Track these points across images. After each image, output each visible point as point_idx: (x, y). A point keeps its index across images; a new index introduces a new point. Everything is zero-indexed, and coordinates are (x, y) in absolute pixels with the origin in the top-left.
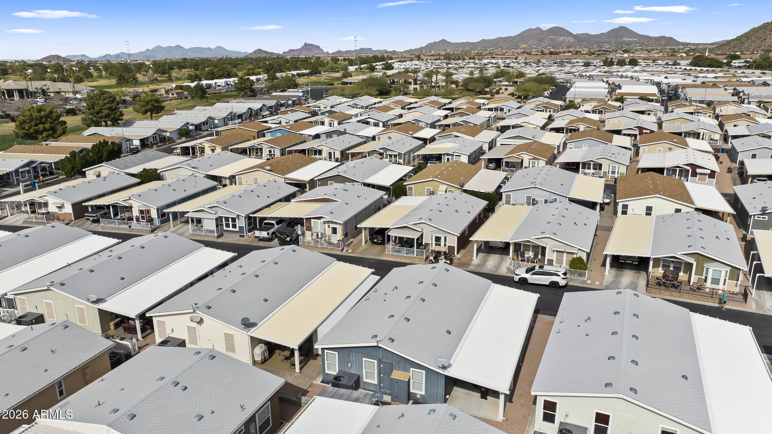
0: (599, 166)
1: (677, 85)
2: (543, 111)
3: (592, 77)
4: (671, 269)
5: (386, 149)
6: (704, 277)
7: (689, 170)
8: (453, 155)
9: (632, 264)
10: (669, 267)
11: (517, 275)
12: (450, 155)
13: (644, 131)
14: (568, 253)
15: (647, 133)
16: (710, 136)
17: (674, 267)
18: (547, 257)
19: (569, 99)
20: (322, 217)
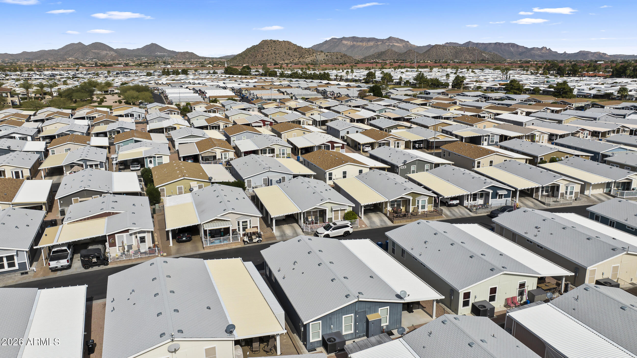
0: (272, 151)
1: (240, 89)
2: (169, 114)
3: (170, 85)
4: (396, 206)
5: (85, 160)
6: (416, 206)
7: (329, 146)
8: (155, 157)
9: (370, 209)
10: (394, 205)
11: (321, 234)
12: (152, 158)
13: (266, 123)
14: (341, 210)
15: (268, 124)
16: (307, 122)
17: (397, 205)
18: (327, 217)
19: (175, 103)
20: (128, 230)
